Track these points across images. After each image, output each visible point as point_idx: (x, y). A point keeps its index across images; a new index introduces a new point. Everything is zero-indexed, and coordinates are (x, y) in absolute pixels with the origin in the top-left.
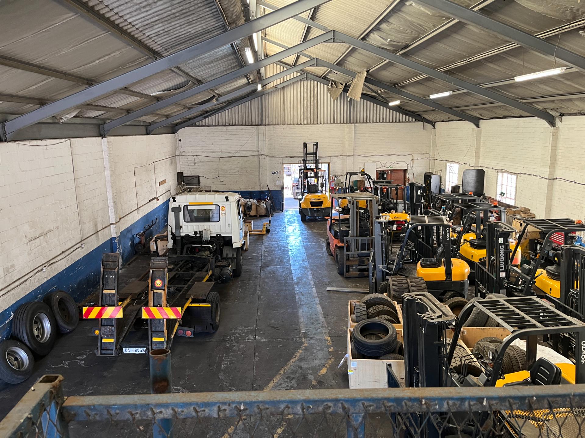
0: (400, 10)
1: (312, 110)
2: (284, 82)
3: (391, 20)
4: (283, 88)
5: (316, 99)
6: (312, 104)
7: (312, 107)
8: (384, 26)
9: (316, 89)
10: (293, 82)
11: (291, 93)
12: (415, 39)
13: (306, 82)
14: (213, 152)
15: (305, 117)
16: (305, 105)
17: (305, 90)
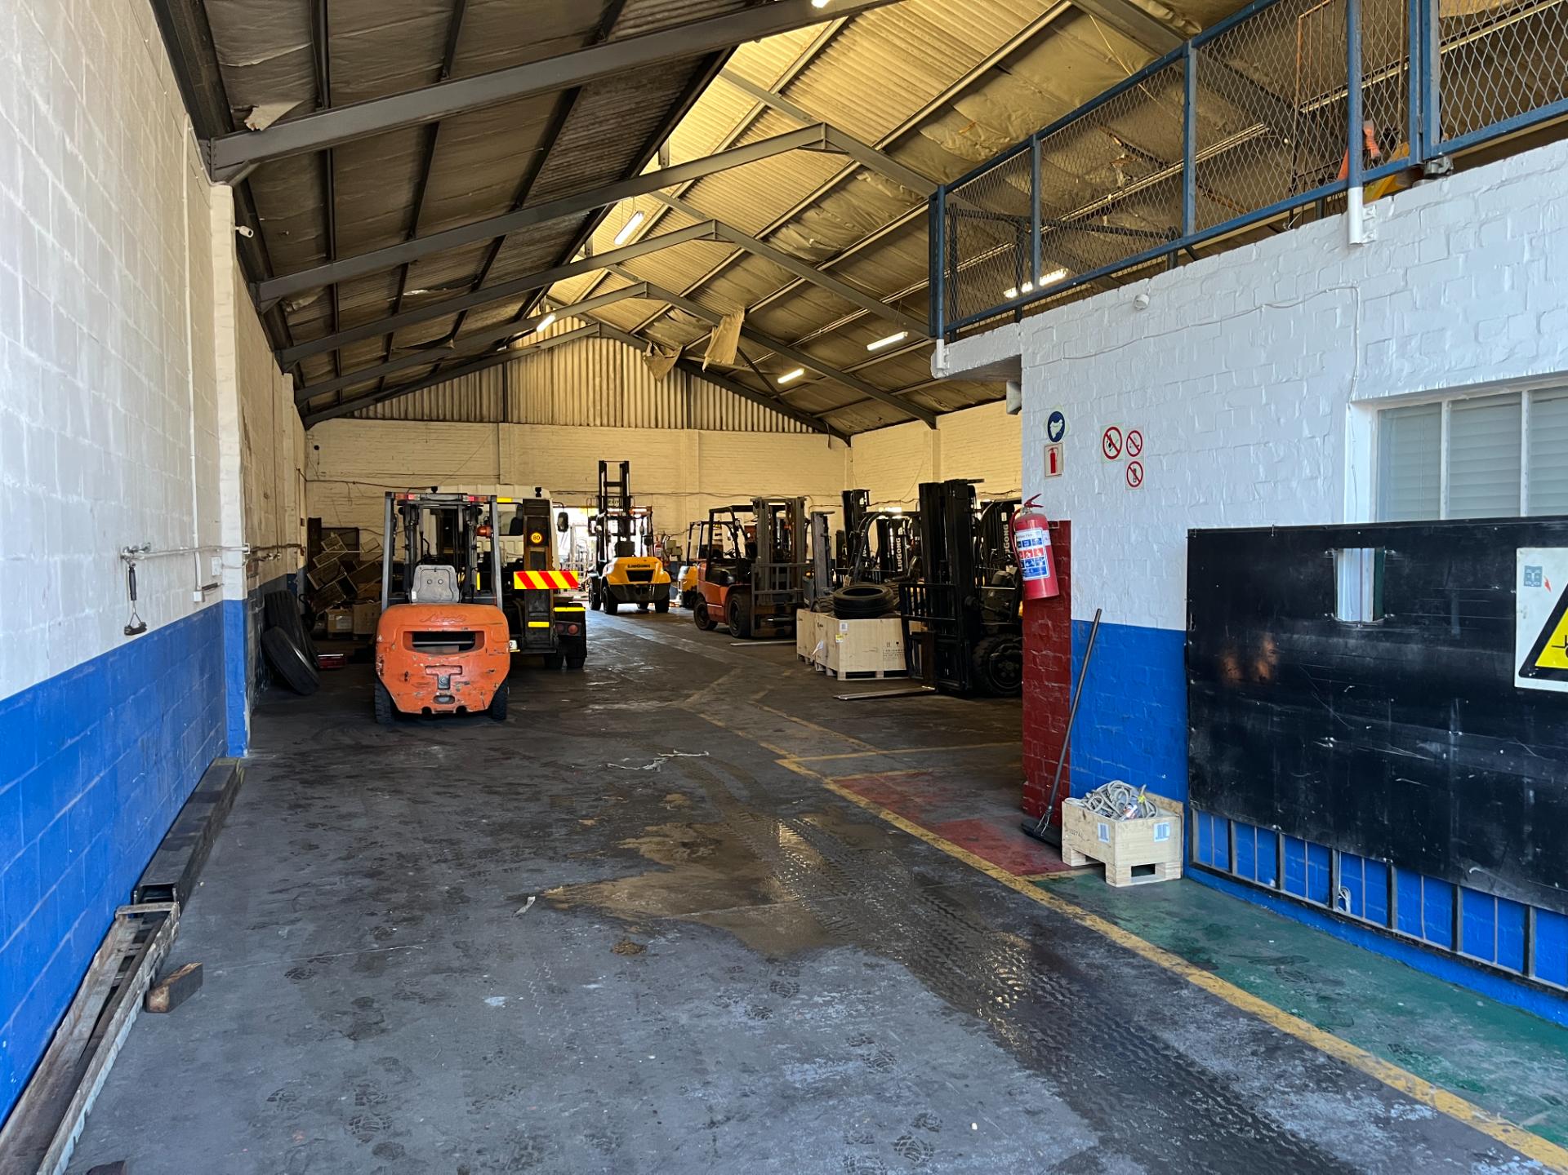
0: (844, 189)
1: (611, 399)
2: (552, 338)
3: (826, 205)
4: (551, 350)
5: (618, 376)
6: (612, 386)
7: (611, 392)
8: (811, 214)
9: (618, 357)
10: (571, 340)
11: (568, 362)
12: (855, 240)
13: (598, 340)
14: (392, 476)
15: (598, 413)
16: (597, 388)
17: (597, 357)
